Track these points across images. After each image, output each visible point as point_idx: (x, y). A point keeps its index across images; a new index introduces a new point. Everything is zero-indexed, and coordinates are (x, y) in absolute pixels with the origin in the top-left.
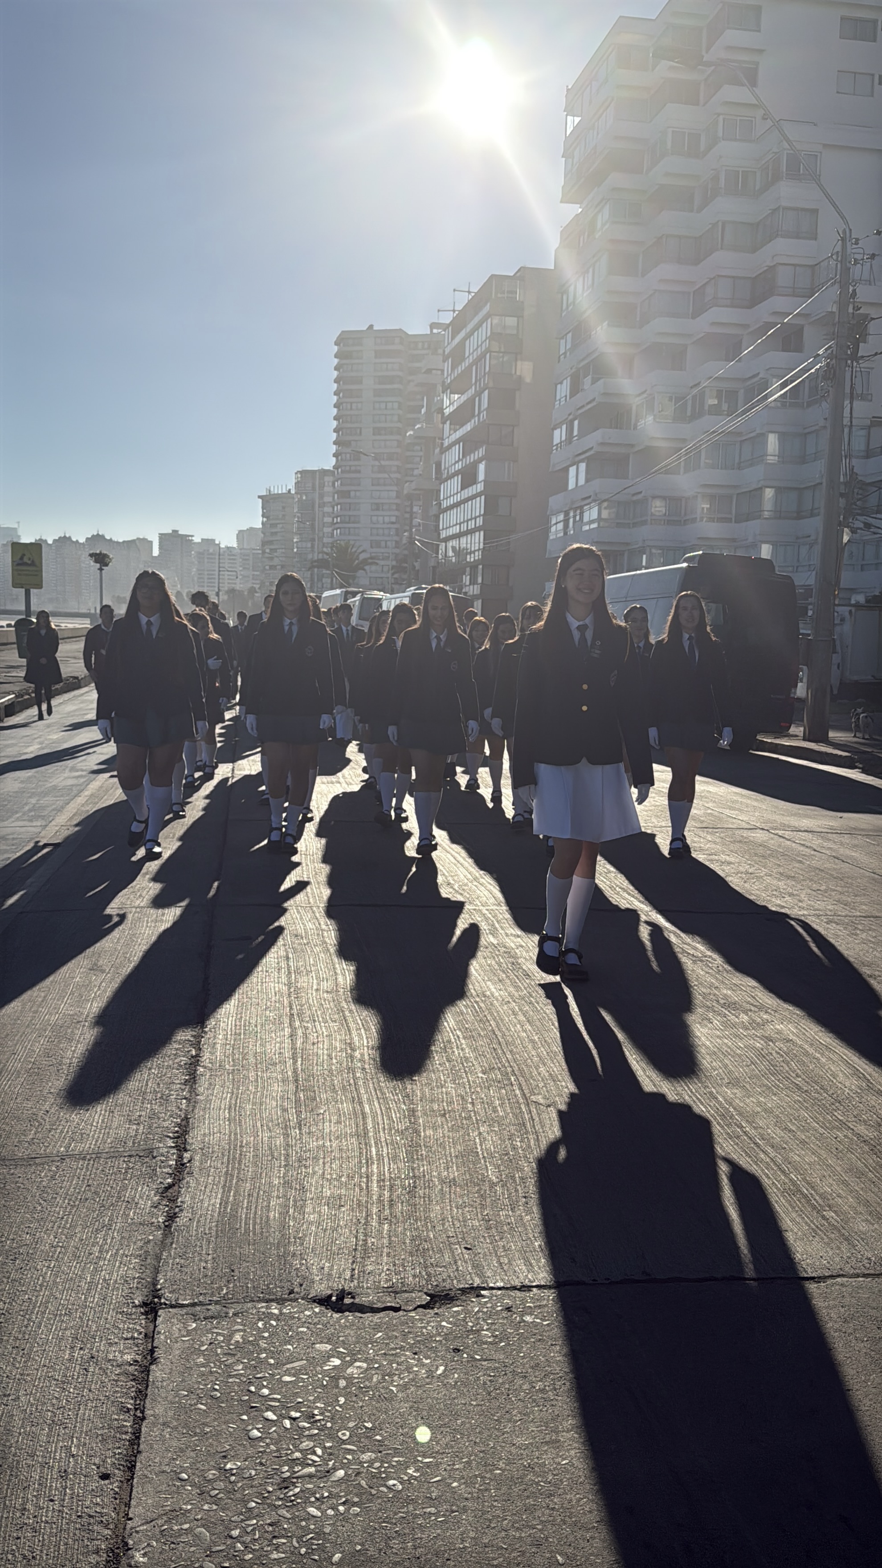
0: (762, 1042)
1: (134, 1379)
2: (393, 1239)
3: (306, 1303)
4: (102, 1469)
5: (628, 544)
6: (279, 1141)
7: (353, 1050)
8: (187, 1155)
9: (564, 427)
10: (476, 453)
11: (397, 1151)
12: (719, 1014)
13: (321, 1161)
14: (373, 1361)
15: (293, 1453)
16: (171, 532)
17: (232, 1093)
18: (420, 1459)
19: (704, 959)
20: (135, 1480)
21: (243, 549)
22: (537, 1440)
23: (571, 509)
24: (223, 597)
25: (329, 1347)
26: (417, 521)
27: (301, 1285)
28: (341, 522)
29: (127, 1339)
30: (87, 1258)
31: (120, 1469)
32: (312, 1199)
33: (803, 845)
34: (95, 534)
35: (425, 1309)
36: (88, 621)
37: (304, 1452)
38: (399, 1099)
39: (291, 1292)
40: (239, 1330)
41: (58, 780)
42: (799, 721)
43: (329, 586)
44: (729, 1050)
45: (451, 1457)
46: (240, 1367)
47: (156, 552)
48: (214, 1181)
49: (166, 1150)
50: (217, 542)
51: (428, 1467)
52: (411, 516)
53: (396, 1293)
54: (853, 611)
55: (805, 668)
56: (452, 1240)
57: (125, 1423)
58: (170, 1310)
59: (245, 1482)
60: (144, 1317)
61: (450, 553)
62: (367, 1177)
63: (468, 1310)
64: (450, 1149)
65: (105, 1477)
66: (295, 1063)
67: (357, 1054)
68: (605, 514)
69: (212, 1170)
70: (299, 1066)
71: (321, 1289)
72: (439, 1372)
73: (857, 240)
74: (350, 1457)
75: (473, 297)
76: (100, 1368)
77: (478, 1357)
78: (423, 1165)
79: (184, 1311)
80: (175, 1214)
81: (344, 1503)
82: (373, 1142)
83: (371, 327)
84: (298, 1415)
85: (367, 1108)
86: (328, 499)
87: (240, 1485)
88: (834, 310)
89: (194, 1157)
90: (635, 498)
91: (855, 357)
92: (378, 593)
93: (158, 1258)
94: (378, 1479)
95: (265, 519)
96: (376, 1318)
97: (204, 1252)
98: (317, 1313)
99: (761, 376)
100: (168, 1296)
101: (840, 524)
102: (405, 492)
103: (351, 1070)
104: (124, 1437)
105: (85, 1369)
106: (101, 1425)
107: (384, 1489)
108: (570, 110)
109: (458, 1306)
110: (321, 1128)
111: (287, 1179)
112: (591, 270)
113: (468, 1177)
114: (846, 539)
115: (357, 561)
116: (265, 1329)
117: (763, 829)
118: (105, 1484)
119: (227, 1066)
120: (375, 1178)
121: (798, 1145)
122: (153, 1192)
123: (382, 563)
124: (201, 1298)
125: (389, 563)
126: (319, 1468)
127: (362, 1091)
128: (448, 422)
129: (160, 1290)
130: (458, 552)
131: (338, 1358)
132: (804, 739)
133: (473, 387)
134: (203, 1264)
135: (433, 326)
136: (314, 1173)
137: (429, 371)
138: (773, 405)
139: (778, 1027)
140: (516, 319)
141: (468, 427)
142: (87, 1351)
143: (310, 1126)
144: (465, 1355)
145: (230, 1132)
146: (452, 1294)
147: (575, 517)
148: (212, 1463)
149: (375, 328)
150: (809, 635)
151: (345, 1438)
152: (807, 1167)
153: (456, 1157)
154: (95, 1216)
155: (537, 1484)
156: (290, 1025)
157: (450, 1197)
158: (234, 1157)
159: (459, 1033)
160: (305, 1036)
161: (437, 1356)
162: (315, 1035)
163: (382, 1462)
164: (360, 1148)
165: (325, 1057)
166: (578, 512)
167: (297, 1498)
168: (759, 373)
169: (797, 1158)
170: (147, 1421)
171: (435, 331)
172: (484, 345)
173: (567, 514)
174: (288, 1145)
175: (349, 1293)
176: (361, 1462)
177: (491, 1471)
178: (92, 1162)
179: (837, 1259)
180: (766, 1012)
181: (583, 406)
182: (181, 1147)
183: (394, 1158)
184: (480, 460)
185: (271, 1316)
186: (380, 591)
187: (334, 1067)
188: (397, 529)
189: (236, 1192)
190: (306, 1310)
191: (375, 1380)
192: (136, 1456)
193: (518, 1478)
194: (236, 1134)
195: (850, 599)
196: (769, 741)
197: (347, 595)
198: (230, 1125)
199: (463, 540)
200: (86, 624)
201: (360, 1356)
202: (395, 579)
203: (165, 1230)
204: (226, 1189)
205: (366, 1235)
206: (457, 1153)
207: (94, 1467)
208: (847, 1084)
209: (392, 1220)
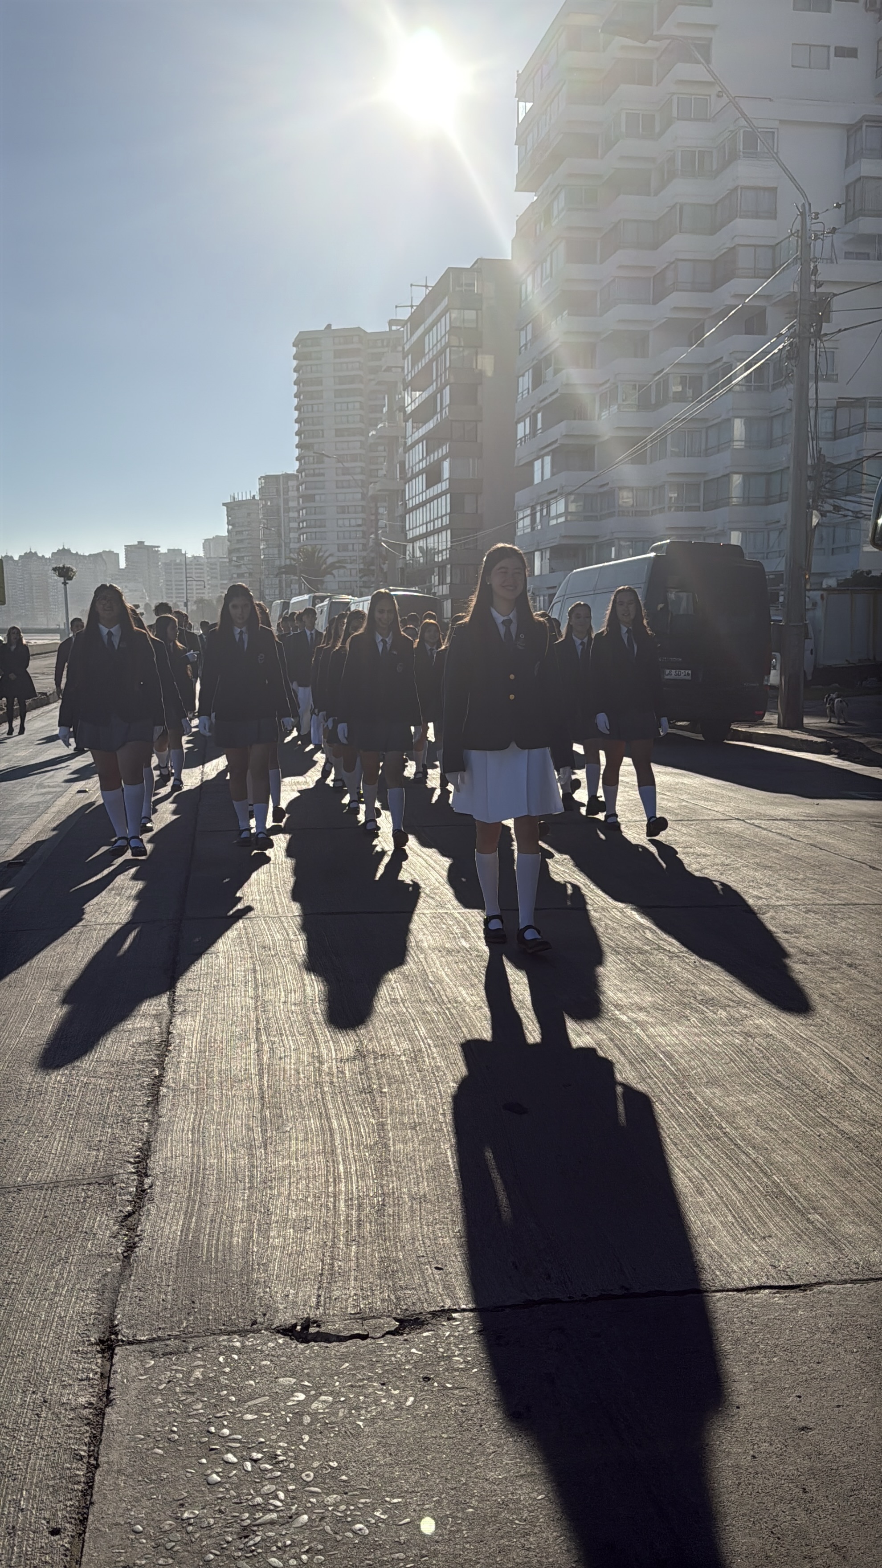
0: (741, 1038)
1: (88, 1424)
2: (361, 1261)
3: (269, 1334)
4: (53, 1524)
5: (596, 537)
6: (244, 1162)
7: (321, 1063)
8: (148, 1181)
9: (528, 420)
10: (440, 451)
11: (366, 1167)
12: (697, 1011)
13: (287, 1182)
14: (339, 1394)
15: (254, 1498)
16: (136, 543)
17: (196, 1113)
18: (388, 1499)
19: (681, 954)
20: (87, 1535)
21: (210, 558)
22: (511, 1474)
23: (537, 504)
24: (192, 607)
25: (293, 1380)
26: (382, 523)
27: (265, 1315)
28: (307, 527)
29: (82, 1380)
30: (42, 1295)
31: (71, 1523)
32: (277, 1222)
33: (780, 834)
34: (61, 548)
35: (394, 1335)
36: (57, 636)
37: (266, 1496)
38: (368, 1113)
39: (254, 1323)
40: (198, 1367)
41: (25, 798)
42: (773, 709)
43: (297, 592)
44: (707, 1048)
45: (421, 1496)
46: (200, 1406)
47: (123, 564)
48: (175, 1207)
49: (126, 1176)
50: (183, 552)
51: (396, 1508)
52: (376, 517)
53: (363, 1319)
54: (825, 596)
55: (778, 654)
56: (422, 1259)
57: (78, 1472)
58: (128, 1347)
59: (203, 1532)
60: (100, 1355)
61: (418, 554)
62: (335, 1196)
63: (438, 1335)
64: (420, 1164)
65: (55, 1532)
66: (261, 1079)
67: (325, 1067)
68: (572, 508)
69: (174, 1195)
70: (265, 1083)
71: (285, 1318)
72: (408, 1403)
73: (817, 214)
74: (314, 1500)
75: (430, 291)
76: (53, 1413)
77: (449, 1386)
78: (393, 1182)
79: (142, 1347)
80: (134, 1244)
81: (307, 1552)
82: (341, 1160)
83: (329, 326)
84: (260, 1456)
85: (335, 1124)
86: (292, 504)
87: (197, 1535)
88: (796, 290)
89: (156, 1184)
90: (602, 490)
91: (818, 335)
92: (346, 596)
93: (116, 1291)
94: (343, 1523)
95: (230, 527)
96: (343, 1347)
97: (164, 1283)
98: (281, 1345)
99: (724, 360)
100: (125, 1332)
101: (808, 507)
102: (370, 494)
103: (319, 1084)
104: (76, 1487)
105: (37, 1414)
106: (52, 1476)
107: (350, 1534)
108: (521, 96)
109: (428, 1331)
110: (287, 1146)
111: (251, 1202)
112: (549, 259)
113: (439, 1192)
114: (815, 521)
115: (324, 566)
116: (226, 1363)
117: (738, 819)
118: (55, 1540)
119: (191, 1085)
120: (343, 1197)
121: (780, 1145)
122: (112, 1221)
123: (349, 566)
124: (160, 1333)
125: (357, 566)
126: (281, 1514)
127: (330, 1106)
128: (410, 420)
129: (117, 1326)
130: (425, 552)
131: (302, 1392)
132: (779, 727)
133: (435, 384)
134: (163, 1296)
135: (391, 323)
136: (280, 1194)
137: (389, 369)
138: (737, 388)
139: (757, 1022)
140: (474, 312)
141: (431, 425)
142: (40, 1394)
143: (275, 1146)
144: (436, 1384)
145: (193, 1155)
146: (422, 1318)
147: (541, 510)
148: (169, 1513)
149: (333, 327)
150: (781, 621)
151: (308, 1479)
152: (790, 1167)
153: (427, 1171)
154: (52, 1249)
155: (512, 1522)
156: (257, 1040)
157: (421, 1214)
158: (197, 1182)
159: (430, 1041)
160: (272, 1050)
161: (406, 1386)
162: (282, 1049)
163: (348, 1504)
164: (327, 1166)
165: (293, 1072)
166: (545, 506)
167: (258, 1548)
168: (722, 358)
169: (779, 1159)
170: (101, 1469)
171: (394, 328)
172: (443, 339)
173: (533, 508)
174: (252, 1166)
175: (315, 1322)
176: (326, 1506)
177: (463, 1509)
178: (49, 1192)
179: (823, 1265)
180: (745, 1007)
181: (546, 398)
182: (142, 1172)
183: (363, 1175)
184: (444, 458)
185: (233, 1349)
186: (348, 595)
187: (301, 1083)
188: (364, 532)
189: (199, 1218)
190: (269, 1341)
191: (341, 1414)
192: (88, 1508)
193: (491, 1517)
194: (199, 1156)
195: (822, 584)
196: (744, 730)
197: (315, 600)
198: (193, 1146)
199: (431, 540)
200: (57, 639)
201: (325, 1389)
202: (364, 582)
203: (123, 1261)
204: (188, 1215)
205: (332, 1258)
206: (428, 1168)
207: (43, 1522)
208: (830, 1078)
209: (360, 1240)
